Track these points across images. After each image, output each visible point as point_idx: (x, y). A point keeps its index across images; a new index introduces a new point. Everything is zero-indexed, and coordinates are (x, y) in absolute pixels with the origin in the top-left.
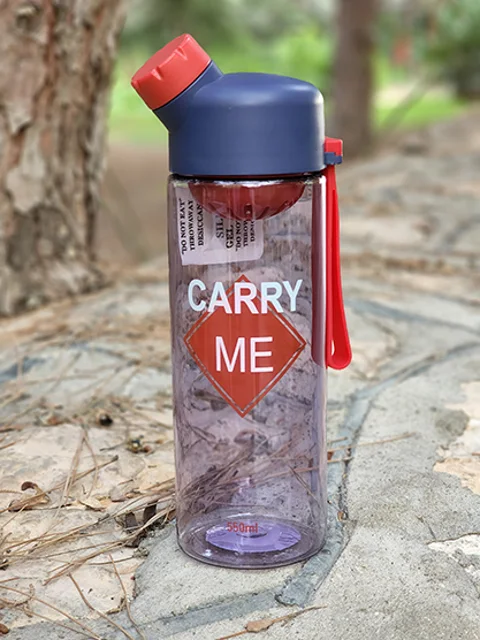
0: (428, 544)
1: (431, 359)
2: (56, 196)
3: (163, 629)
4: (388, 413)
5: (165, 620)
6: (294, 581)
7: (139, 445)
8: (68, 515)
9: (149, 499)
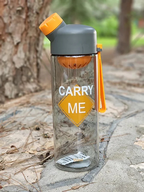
0: (130, 165)
1: (137, 112)
2: (28, 63)
3: (47, 188)
4: (122, 128)
5: (48, 185)
6: (87, 175)
7: (47, 136)
8: (23, 155)
9: (48, 151)
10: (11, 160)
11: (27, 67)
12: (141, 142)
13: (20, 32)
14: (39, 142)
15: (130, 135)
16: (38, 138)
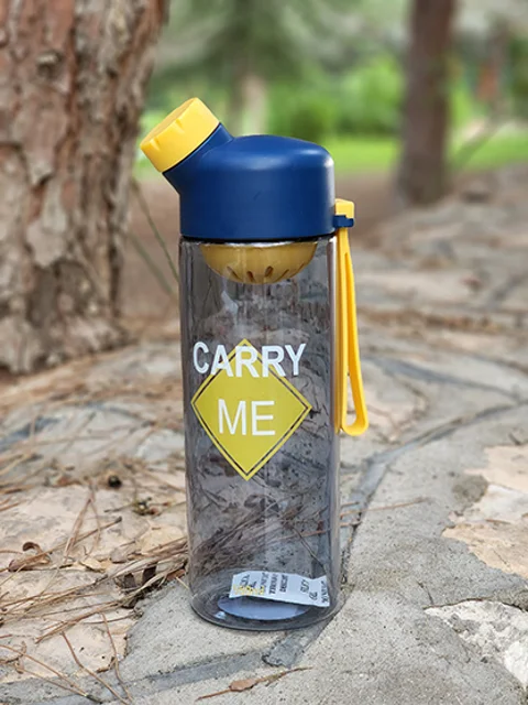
0: (425, 609)
1: (458, 422)
3: (148, 687)
4: (404, 478)
5: (151, 678)
6: (283, 642)
7: (146, 507)
8: (66, 576)
9: (149, 561)
10: (26, 592)
11: (76, 264)
12: (468, 529)
13: (52, 141)
14: (118, 531)
15: (430, 504)
16: (117, 515)
